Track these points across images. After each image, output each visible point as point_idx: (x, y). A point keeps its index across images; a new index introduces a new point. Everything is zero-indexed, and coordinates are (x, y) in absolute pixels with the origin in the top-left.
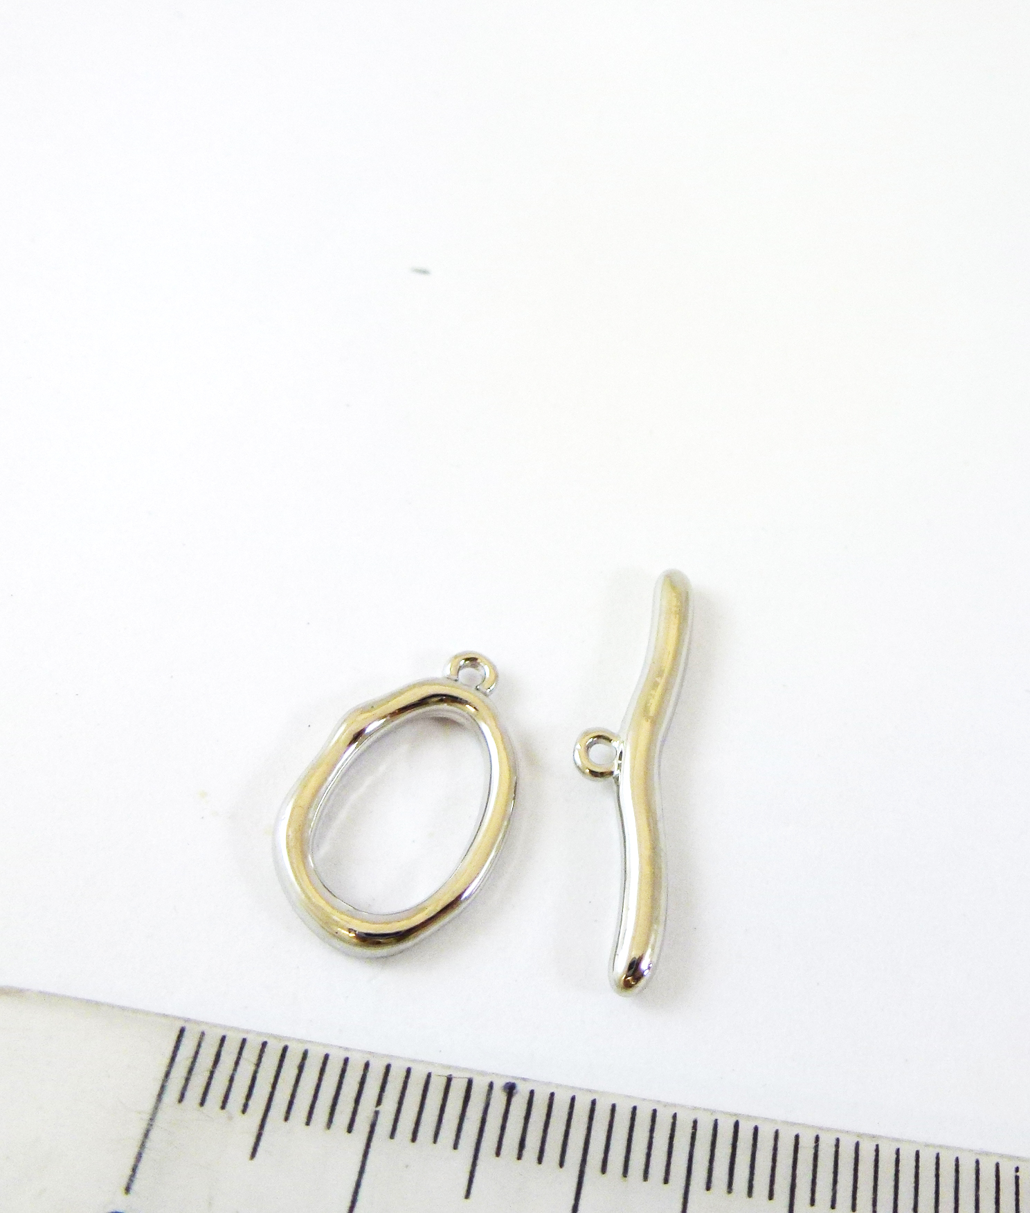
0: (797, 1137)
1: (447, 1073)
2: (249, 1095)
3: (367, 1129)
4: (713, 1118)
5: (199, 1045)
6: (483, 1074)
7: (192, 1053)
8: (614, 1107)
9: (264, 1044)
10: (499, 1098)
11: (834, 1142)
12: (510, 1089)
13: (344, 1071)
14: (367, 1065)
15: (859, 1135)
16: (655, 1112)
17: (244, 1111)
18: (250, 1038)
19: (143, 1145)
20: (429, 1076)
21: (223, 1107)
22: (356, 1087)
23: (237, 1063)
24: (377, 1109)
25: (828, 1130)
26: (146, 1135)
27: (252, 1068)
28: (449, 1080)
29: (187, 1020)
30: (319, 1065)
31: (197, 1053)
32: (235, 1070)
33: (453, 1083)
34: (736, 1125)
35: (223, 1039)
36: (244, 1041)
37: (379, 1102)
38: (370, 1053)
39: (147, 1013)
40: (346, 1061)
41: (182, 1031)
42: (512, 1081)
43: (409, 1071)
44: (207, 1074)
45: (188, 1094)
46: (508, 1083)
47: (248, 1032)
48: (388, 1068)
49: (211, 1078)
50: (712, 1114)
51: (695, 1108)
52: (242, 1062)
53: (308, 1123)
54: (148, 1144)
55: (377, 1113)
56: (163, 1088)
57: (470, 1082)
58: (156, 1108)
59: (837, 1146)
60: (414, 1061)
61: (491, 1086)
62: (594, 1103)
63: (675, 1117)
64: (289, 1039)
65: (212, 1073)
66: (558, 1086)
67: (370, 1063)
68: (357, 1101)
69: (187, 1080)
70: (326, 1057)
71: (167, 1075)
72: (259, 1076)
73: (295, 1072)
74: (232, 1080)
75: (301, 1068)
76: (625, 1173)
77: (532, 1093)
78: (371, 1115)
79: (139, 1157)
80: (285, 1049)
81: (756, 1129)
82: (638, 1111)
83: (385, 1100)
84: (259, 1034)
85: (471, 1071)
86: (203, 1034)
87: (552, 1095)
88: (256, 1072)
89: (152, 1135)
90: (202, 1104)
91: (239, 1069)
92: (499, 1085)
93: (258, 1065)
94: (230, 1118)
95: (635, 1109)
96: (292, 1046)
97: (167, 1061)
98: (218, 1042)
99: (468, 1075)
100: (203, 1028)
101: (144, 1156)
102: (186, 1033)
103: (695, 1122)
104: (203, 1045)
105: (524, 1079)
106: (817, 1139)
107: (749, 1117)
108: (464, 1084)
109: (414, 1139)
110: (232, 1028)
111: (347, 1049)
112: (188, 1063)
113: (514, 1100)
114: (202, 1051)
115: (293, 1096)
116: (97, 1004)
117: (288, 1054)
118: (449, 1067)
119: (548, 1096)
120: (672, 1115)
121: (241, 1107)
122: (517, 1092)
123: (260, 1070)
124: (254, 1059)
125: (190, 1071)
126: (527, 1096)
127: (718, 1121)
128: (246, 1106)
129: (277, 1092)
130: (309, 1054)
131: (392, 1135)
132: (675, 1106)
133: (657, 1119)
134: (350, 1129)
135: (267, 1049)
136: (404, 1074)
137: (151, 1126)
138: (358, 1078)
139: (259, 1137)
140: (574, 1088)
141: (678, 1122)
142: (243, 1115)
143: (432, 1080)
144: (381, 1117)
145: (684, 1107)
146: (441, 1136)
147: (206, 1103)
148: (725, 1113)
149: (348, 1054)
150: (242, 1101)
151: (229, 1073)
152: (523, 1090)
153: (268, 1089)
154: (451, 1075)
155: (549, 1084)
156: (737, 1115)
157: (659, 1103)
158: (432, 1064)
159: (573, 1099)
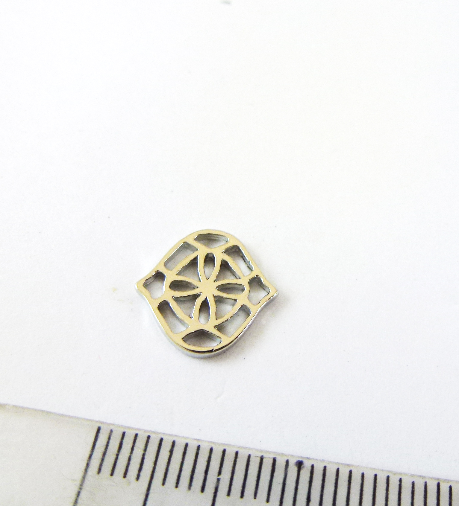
1: (260, 454)
2: (140, 470)
3: (213, 490)
4: (424, 481)
5: (109, 438)
6: (283, 455)
7: (105, 443)
9: (149, 437)
10: (293, 470)
12: (300, 464)
13: (197, 454)
14: (211, 450)
16: (388, 478)
17: (137, 479)
18: (140, 433)
19: (76, 501)
20: (249, 456)
21: (125, 477)
22: (205, 464)
23: (132, 449)
24: (219, 477)
26: (78, 494)
27: (142, 452)
28: (262, 459)
29: (102, 423)
30: (182, 450)
31: (108, 443)
32: (131, 453)
33: (264, 460)
34: (438, 485)
35: (124, 434)
36: (136, 435)
37: (220, 473)
38: (213, 443)
39: (77, 418)
40: (199, 447)
41: (99, 429)
42: (300, 459)
43: (237, 453)
44: (115, 456)
45: (103, 469)
46: (298, 461)
47: (139, 429)
48: (224, 451)
49: (117, 459)
50: (423, 478)
51: (412, 476)
52: (135, 449)
53: (177, 487)
54: (79, 501)
55: (218, 480)
56: (88, 465)
57: (275, 460)
58: (84, 477)
60: (239, 447)
61: (287, 462)
62: (351, 472)
63: (400, 480)
64: (164, 434)
65: (117, 455)
66: (330, 462)
67: (213, 448)
68: (206, 472)
69: (103, 460)
70: (187, 445)
71: (90, 456)
72: (146, 457)
73: (168, 454)
74: (129, 459)
75: (171, 452)
77: (313, 466)
78: (215, 481)
80: (161, 440)
81: (450, 488)
82: (378, 477)
83: (223, 472)
84: (146, 431)
85: (275, 453)
86: (111, 431)
87: (325, 467)
88: (144, 455)
89: (82, 495)
90: (112, 474)
91: (134, 452)
92: (292, 462)
93: (145, 450)
94: (129, 483)
95: (376, 476)
96: (166, 439)
97: (90, 448)
98: (121, 436)
99: (273, 456)
100: (112, 427)
102: (101, 431)
103: (413, 484)
104: (112, 437)
105: (308, 458)
107: (447, 481)
108: (271, 461)
109: (242, 496)
110: (129, 428)
111: (199, 440)
112: (103, 449)
113: (302, 472)
114: (111, 441)
115: (167, 470)
116: (48, 413)
117: (163, 443)
118: (261, 451)
119: (322, 468)
120: (399, 479)
121: (135, 476)
122: (304, 467)
123: (147, 453)
124: (143, 446)
125: (104, 454)
126: (310, 468)
127: (427, 483)
128: (138, 476)
129: (157, 467)
130: (176, 444)
131: (229, 494)
132: (400, 474)
133: (390, 482)
134: (203, 490)
135: (150, 440)
136: (234, 455)
137: (81, 489)
138: (206, 458)
139: (147, 496)
140: (338, 463)
141: (403, 484)
142: (137, 482)
143: (251, 459)
144: (221, 482)
145: (406, 474)
146: (258, 495)
147: (115, 474)
148: (432, 478)
149: (200, 443)
150: (136, 472)
151: (128, 455)
152: (307, 465)
153: (152, 465)
154: (262, 456)
155: (323, 461)
156: (438, 479)
157: (391, 472)
158: (251, 449)
159: (338, 470)
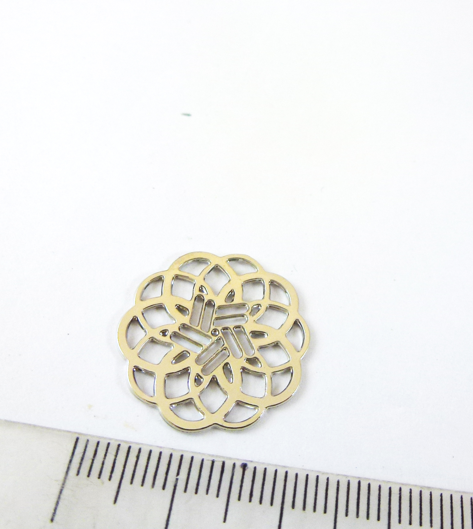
0: (390, 488)
1: (212, 459)
2: (112, 472)
3: (173, 488)
4: (347, 480)
5: (86, 447)
6: (230, 459)
7: (83, 450)
8: (297, 475)
9: (119, 445)
10: (239, 471)
11: (409, 491)
12: (244, 466)
13: (159, 458)
14: (171, 455)
15: (422, 487)
16: (318, 477)
17: (110, 479)
18: (111, 442)
19: (59, 498)
20: (203, 460)
21: (99, 478)
22: (166, 466)
23: (105, 455)
24: (177, 477)
25: (406, 485)
26: (61, 492)
27: (113, 457)
28: (213, 462)
29: (80, 434)
30: (147, 456)
31: (85, 450)
32: (105, 458)
33: (215, 464)
34: (359, 483)
35: (98, 443)
36: (109, 444)
37: (178, 474)
38: (172, 449)
39: (60, 430)
40: (161, 453)
41: (77, 439)
42: (245, 462)
43: (192, 458)
44: (91, 461)
45: (81, 471)
46: (243, 464)
47: (110, 439)
48: (182, 456)
49: (92, 463)
50: (346, 477)
51: (339, 475)
52: (108, 454)
53: (142, 485)
54: (62, 496)
55: (177, 479)
56: (68, 468)
57: (224, 463)
58: (65, 478)
59: (411, 492)
60: (194, 453)
61: (234, 465)
62: (287, 473)
63: (328, 479)
64: (131, 443)
65: (93, 460)
66: (269, 464)
67: (173, 454)
68: (167, 473)
69: (81, 464)
70: (151, 452)
71: (71, 461)
72: (117, 461)
73: (135, 459)
74: (103, 464)
75: (138, 457)
76: (304, 508)
77: (255, 468)
78: (175, 480)
79: (57, 503)
80: (130, 448)
81: (369, 485)
82: (309, 477)
83: (181, 473)
84: (116, 440)
85: (223, 457)
86: (88, 441)
87: (265, 469)
88: (115, 460)
89: (64, 492)
90: (88, 476)
91: (107, 457)
92: (238, 465)
93: (116, 456)
94: (103, 483)
95: (307, 475)
96: (133, 447)
97: (70, 454)
98: (96, 444)
99: (223, 460)
100: (89, 438)
101: (60, 503)
102: (79, 440)
103: (338, 482)
104: (88, 446)
105: (252, 461)
106: (400, 489)
107: (366, 479)
108: (221, 464)
109: (196, 492)
110: (103, 438)
111: (161, 447)
112: (81, 455)
113: (246, 472)
114: (88, 449)
115: (134, 471)
116: (35, 426)
117: (131, 450)
118: (213, 456)
119: (263, 470)
120: (326, 478)
121: (108, 477)
122: (248, 468)
123: (118, 458)
124: (114, 453)
125: (82, 459)
126: (253, 470)
127: (350, 481)
128: (110, 477)
129: (126, 470)
130: (142, 450)
131: (185, 491)
132: (327, 473)
133: (319, 480)
134: (164, 488)
135: (120, 448)
136: (190, 459)
137: (63, 487)
138: (167, 462)
139: (118, 492)
140: (276, 465)
141: (329, 482)
142: (109, 481)
143: (204, 462)
144: (179, 481)
145: (332, 474)
146: (210, 491)
147: (91, 476)
148: (353, 477)
149: (161, 450)
150: (109, 474)
151: (102, 460)
152: (250, 467)
153: (122, 468)
154: (214, 460)
155: (263, 463)
156: (359, 478)
157: (320, 472)
158: (204, 454)
159: (276, 471)
